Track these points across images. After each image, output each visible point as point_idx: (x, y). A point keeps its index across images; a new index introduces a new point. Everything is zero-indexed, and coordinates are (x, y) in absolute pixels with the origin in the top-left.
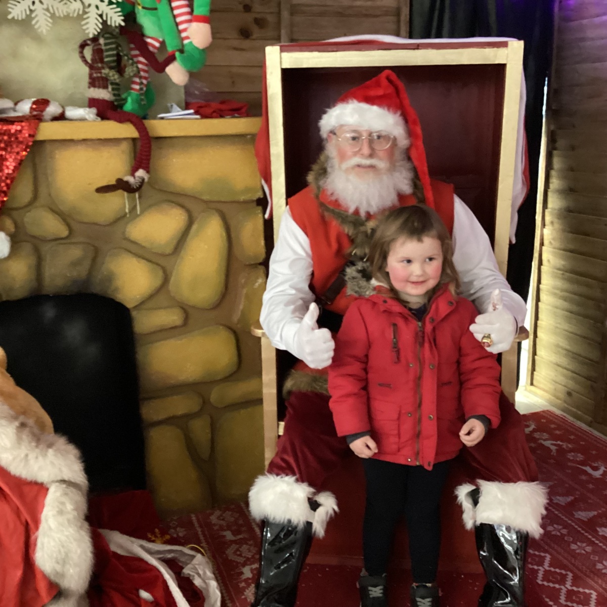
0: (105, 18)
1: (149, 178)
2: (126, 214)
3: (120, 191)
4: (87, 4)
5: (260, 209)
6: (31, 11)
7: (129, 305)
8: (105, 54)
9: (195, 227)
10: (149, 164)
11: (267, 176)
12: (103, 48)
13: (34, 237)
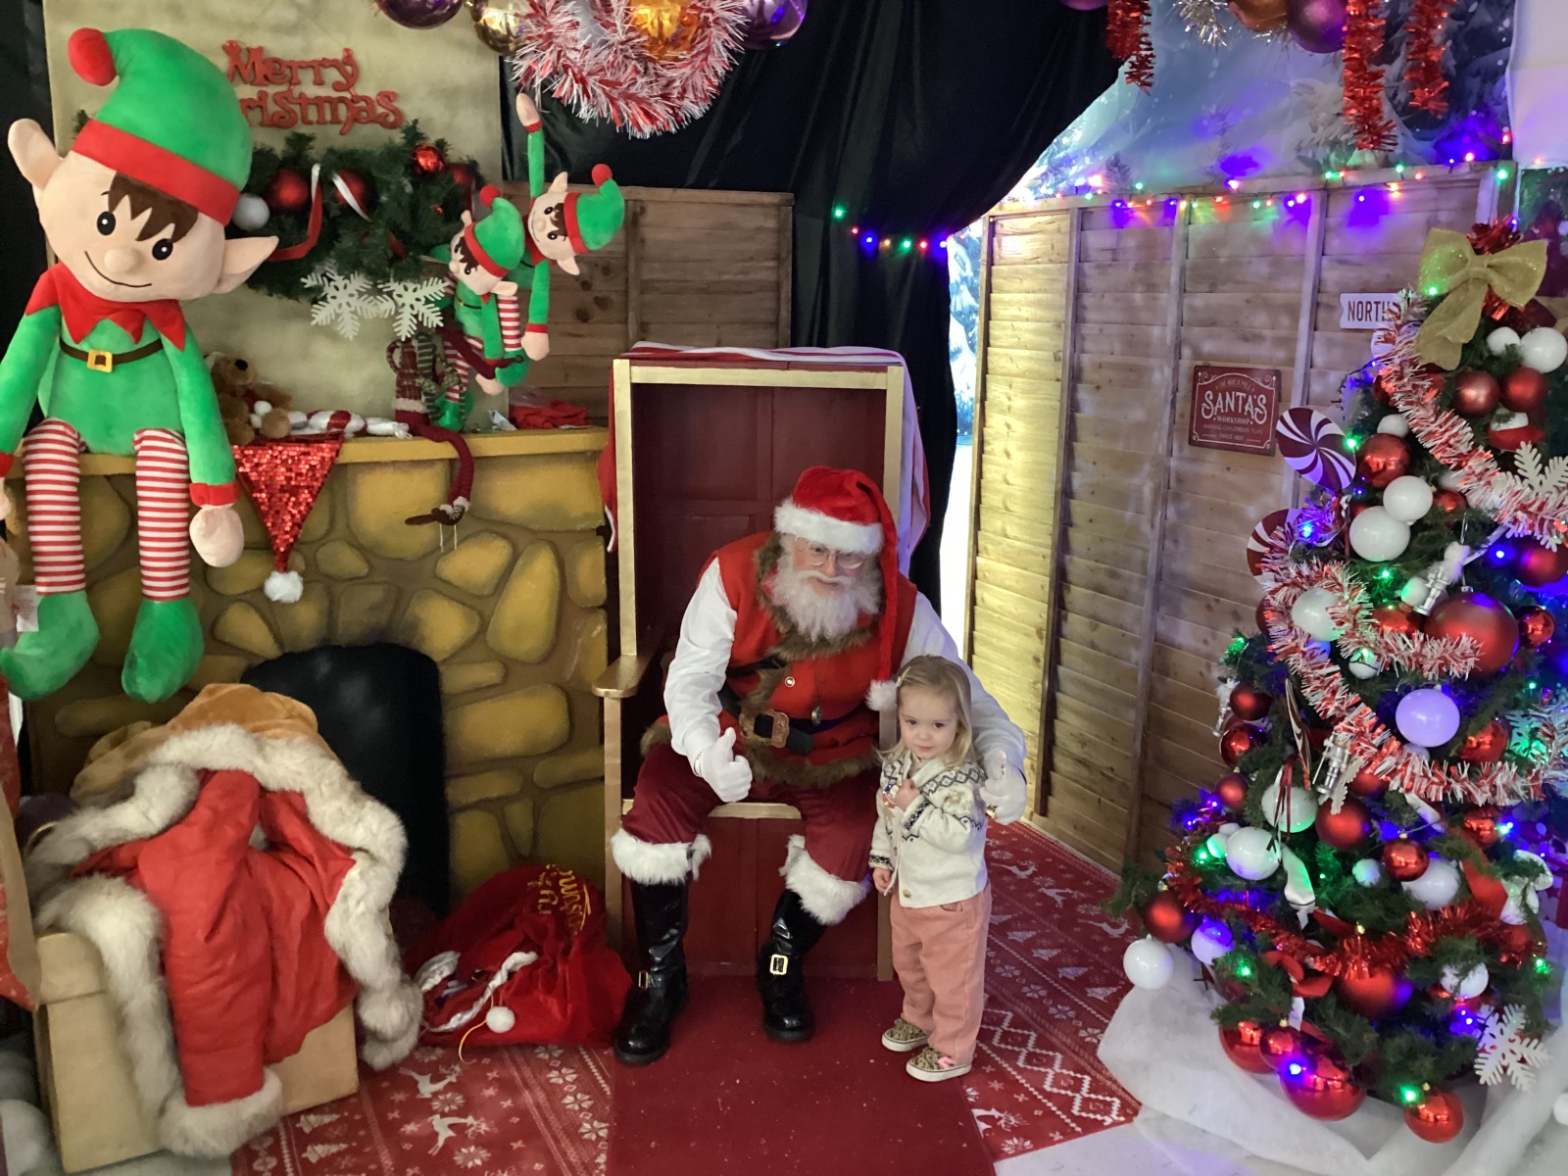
0: (420, 319)
1: (470, 508)
2: (439, 548)
3: (436, 522)
4: (400, 304)
5: (601, 538)
6: (338, 315)
7: (437, 658)
8: (418, 359)
9: (520, 562)
10: (469, 490)
11: (612, 501)
12: (417, 352)
13: (327, 576)
